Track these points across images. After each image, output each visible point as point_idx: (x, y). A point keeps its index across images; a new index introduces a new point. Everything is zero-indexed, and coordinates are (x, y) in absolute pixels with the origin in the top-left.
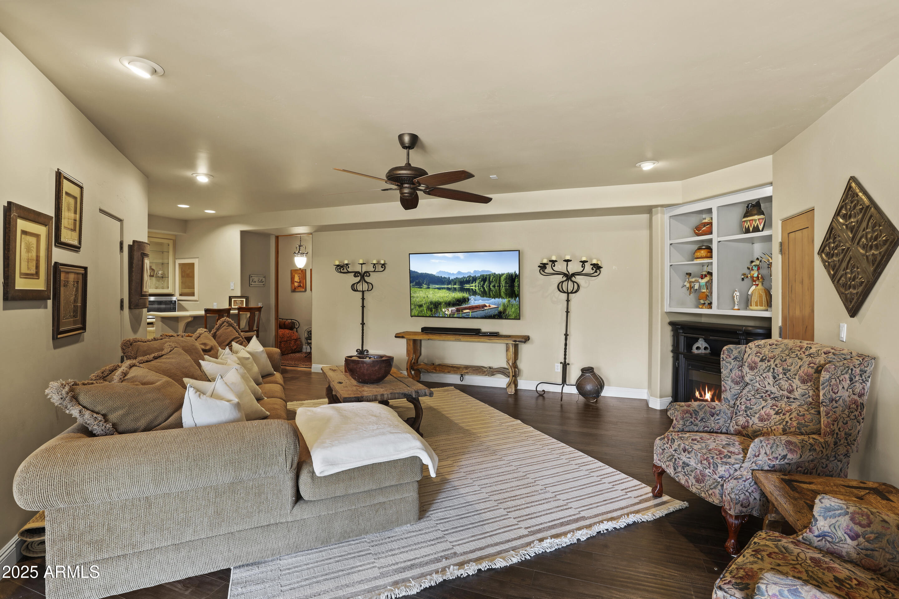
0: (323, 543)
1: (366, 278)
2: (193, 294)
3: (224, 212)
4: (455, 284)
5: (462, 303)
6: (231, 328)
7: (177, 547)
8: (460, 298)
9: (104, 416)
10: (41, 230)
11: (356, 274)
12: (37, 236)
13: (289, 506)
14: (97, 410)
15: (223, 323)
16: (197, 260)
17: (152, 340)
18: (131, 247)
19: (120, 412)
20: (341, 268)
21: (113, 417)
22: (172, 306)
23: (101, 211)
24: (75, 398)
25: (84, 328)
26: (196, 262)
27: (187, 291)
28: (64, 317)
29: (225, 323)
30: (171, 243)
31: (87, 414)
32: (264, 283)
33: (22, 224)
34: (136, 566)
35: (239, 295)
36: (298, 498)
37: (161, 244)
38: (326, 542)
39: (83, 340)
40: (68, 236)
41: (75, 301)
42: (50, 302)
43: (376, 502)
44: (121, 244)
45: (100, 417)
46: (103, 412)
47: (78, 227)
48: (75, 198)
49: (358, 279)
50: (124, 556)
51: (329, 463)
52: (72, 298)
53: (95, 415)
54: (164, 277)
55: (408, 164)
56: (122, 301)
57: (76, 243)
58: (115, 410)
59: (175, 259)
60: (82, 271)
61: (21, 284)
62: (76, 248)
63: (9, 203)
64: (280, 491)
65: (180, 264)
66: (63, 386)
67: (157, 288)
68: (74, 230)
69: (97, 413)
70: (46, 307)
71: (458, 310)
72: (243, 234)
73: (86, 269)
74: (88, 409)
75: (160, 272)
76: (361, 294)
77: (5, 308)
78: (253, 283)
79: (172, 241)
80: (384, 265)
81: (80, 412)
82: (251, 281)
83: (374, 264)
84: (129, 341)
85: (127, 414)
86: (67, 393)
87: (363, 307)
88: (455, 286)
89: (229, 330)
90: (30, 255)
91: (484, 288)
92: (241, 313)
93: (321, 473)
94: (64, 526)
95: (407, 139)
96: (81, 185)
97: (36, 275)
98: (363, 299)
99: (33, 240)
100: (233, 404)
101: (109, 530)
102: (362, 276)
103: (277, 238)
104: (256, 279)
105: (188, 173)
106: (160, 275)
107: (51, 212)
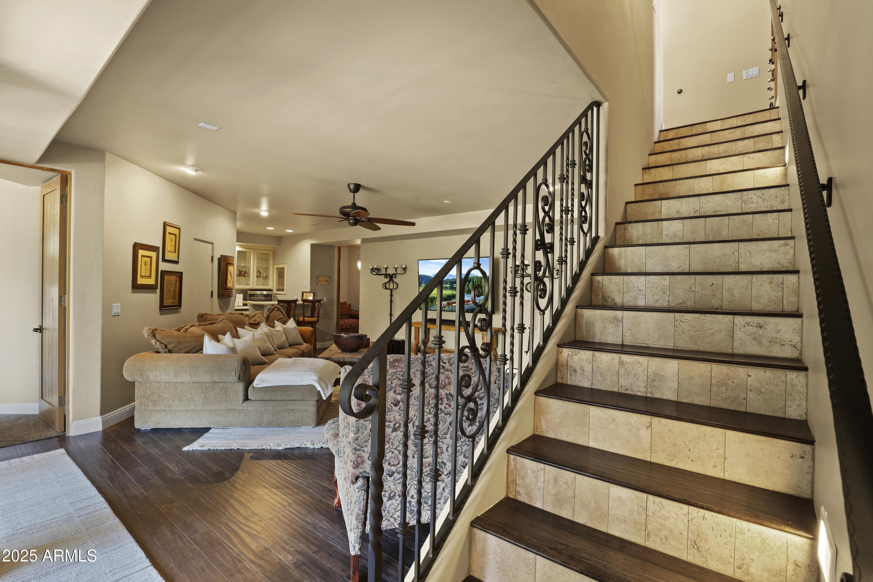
0: (258, 425)
1: (394, 279)
2: (283, 290)
3: (298, 232)
4: (447, 284)
5: (452, 299)
6: (279, 312)
7: (187, 411)
8: (450, 295)
9: (166, 346)
10: (153, 254)
11: (386, 275)
12: (150, 257)
13: (241, 401)
14: (163, 342)
15: (274, 308)
16: (286, 265)
17: (217, 315)
18: (219, 260)
19: (173, 345)
20: (376, 271)
21: (170, 347)
22: (269, 298)
23: (195, 239)
24: (154, 336)
25: (180, 305)
26: (285, 266)
27: (281, 287)
28: (167, 299)
29: (276, 309)
30: (271, 253)
31: (158, 343)
32: (329, 282)
33: (141, 252)
34: (169, 416)
35: (309, 291)
36: (246, 398)
37: (266, 254)
38: (260, 425)
39: (180, 313)
40: (169, 256)
41: (175, 291)
42: (158, 291)
43: (289, 408)
44: (212, 257)
45: (163, 346)
46: (165, 344)
47: (177, 249)
48: (175, 235)
49: (387, 280)
50: (165, 410)
51: (263, 381)
52: (173, 289)
53: (161, 345)
54: (266, 278)
55: (354, 204)
56: (212, 292)
57: (176, 260)
58: (171, 343)
59: (274, 264)
60: (180, 275)
61: (140, 281)
62: (176, 262)
63: (135, 243)
64: (237, 392)
65: (277, 268)
66: (149, 329)
67: (263, 285)
68: (175, 252)
69: (163, 344)
70: (156, 293)
71: (448, 304)
72: (313, 246)
73: (182, 273)
74: (159, 341)
75: (265, 274)
76: (389, 291)
77: (132, 293)
78: (319, 282)
79: (272, 252)
80: (405, 269)
81: (155, 342)
82: (318, 280)
83: (396, 268)
84: (202, 314)
85: (176, 346)
86: (151, 333)
87: (391, 301)
88: (447, 286)
89: (277, 313)
90: (146, 267)
91: (469, 287)
92: (305, 303)
93: (256, 385)
94: (142, 391)
95: (352, 186)
96: (179, 227)
97: (150, 276)
98: (391, 295)
99: (149, 259)
100: (228, 348)
101: (159, 396)
102: (391, 277)
103: (339, 248)
104: (322, 279)
105: (256, 210)
106: (264, 276)
107: (159, 244)
